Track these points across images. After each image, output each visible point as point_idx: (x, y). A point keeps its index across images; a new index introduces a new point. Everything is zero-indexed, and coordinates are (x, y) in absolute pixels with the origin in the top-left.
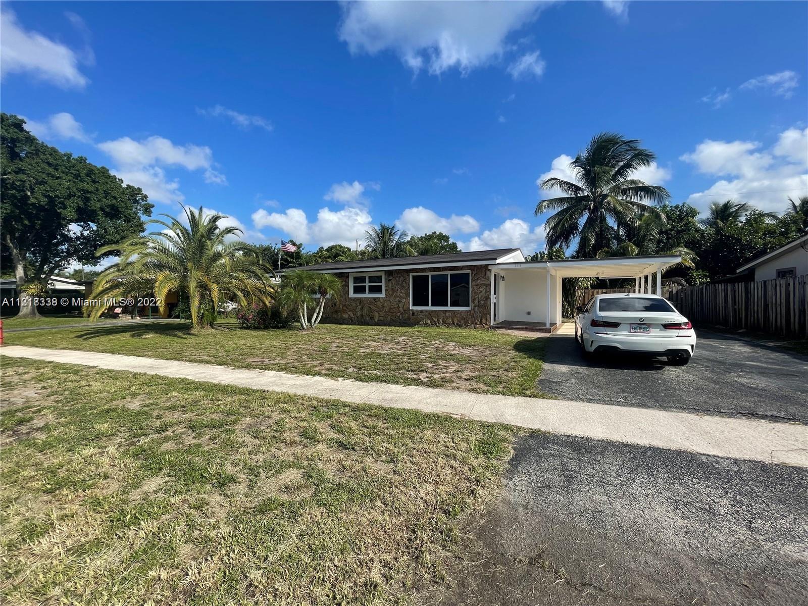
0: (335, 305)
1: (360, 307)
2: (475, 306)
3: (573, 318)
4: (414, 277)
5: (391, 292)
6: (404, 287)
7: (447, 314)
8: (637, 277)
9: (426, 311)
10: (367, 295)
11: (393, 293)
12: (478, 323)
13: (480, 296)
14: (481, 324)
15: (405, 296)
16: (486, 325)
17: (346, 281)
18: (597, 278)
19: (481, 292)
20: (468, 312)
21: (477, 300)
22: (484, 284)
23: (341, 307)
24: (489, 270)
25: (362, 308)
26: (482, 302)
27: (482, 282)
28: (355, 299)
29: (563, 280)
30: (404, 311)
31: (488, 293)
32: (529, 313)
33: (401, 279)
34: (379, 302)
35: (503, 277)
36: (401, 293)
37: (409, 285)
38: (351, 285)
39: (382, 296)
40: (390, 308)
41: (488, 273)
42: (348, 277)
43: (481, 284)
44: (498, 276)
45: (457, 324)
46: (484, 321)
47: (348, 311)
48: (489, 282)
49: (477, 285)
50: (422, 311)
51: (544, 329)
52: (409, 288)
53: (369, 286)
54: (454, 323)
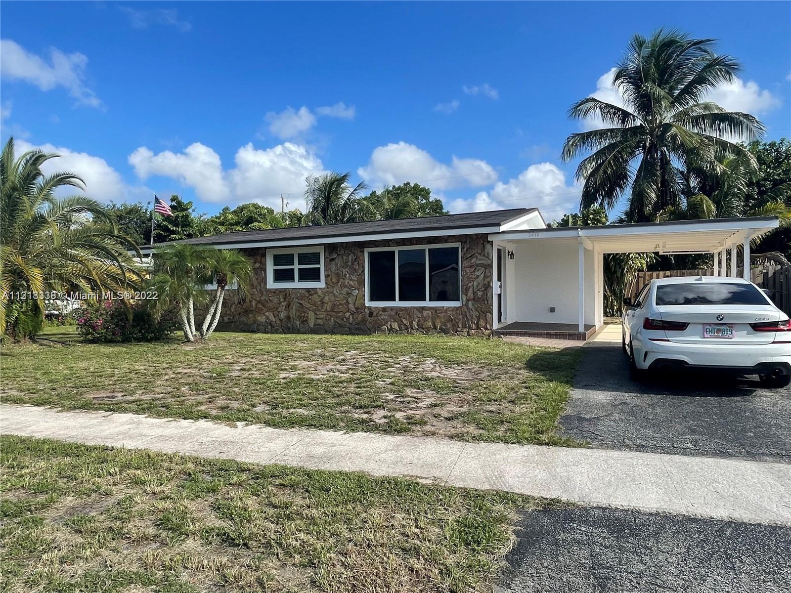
0: (244, 301)
1: (284, 304)
2: (468, 300)
3: (621, 316)
4: (371, 255)
5: (334, 279)
6: (355, 270)
7: (425, 313)
8: (716, 252)
9: (392, 309)
10: (297, 284)
11: (338, 281)
12: (474, 326)
13: (475, 284)
14: (478, 328)
15: (357, 286)
16: (486, 329)
17: (261, 262)
18: (657, 253)
19: (478, 277)
20: (457, 308)
21: (471, 289)
22: (482, 265)
23: (254, 304)
24: (489, 242)
25: (288, 306)
26: (480, 294)
27: (478, 262)
28: (276, 292)
29: (604, 257)
30: (357, 309)
31: (489, 279)
32: (552, 310)
33: (350, 257)
34: (316, 296)
35: (512, 254)
36: (351, 280)
37: (363, 267)
38: (270, 268)
39: (321, 285)
40: (334, 305)
41: (488, 246)
42: (264, 255)
43: (477, 265)
44: (505, 252)
45: (441, 328)
46: (482, 323)
47: (265, 310)
48: (489, 262)
49: (471, 267)
50: (384, 309)
51: (575, 334)
52: (363, 271)
53: (300, 270)
54: (435, 328)
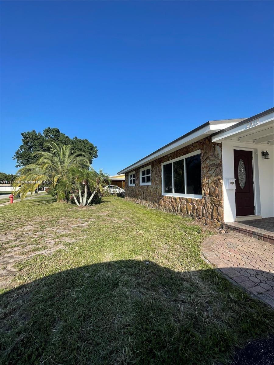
2: (205, 195)
5: (153, 181)
7: (184, 202)
9: (171, 197)
10: (146, 184)
12: (209, 217)
14: (212, 218)
15: (159, 184)
16: (218, 220)
17: (138, 175)
20: (199, 201)
21: (207, 185)
22: (214, 165)
23: (137, 192)
26: (213, 189)
27: (211, 163)
28: (142, 186)
30: (159, 196)
31: (219, 177)
33: (157, 169)
34: (149, 189)
35: (267, 154)
36: (158, 181)
37: (161, 174)
38: (141, 177)
39: (150, 184)
40: (153, 194)
43: (211, 165)
44: (256, 153)
45: (191, 214)
47: (139, 195)
49: (206, 168)
50: (168, 198)
53: (147, 177)
